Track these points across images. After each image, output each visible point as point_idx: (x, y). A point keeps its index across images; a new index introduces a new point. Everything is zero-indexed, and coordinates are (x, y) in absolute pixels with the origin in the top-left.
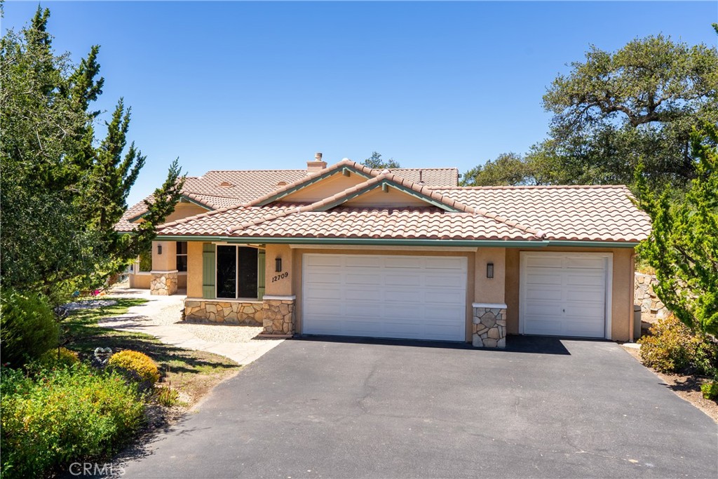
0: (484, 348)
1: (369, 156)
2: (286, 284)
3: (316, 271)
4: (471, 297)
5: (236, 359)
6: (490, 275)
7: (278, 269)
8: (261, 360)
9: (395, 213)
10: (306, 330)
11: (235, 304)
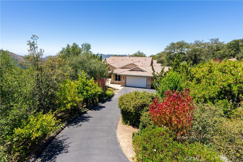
0: (148, 89)
1: (138, 51)
2: (124, 80)
3: (128, 78)
4: (147, 83)
5: (119, 89)
6: (149, 80)
7: (123, 78)
8: (122, 89)
9: (138, 72)
10: (127, 86)
11: (118, 82)
